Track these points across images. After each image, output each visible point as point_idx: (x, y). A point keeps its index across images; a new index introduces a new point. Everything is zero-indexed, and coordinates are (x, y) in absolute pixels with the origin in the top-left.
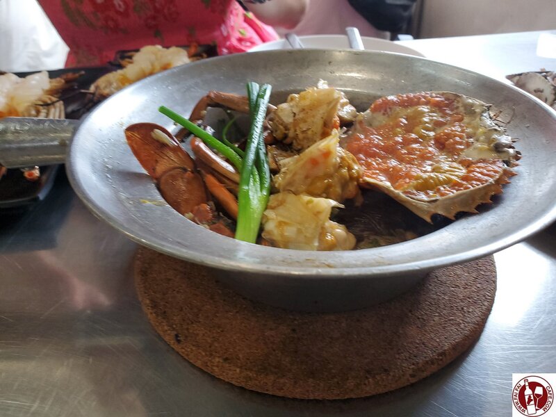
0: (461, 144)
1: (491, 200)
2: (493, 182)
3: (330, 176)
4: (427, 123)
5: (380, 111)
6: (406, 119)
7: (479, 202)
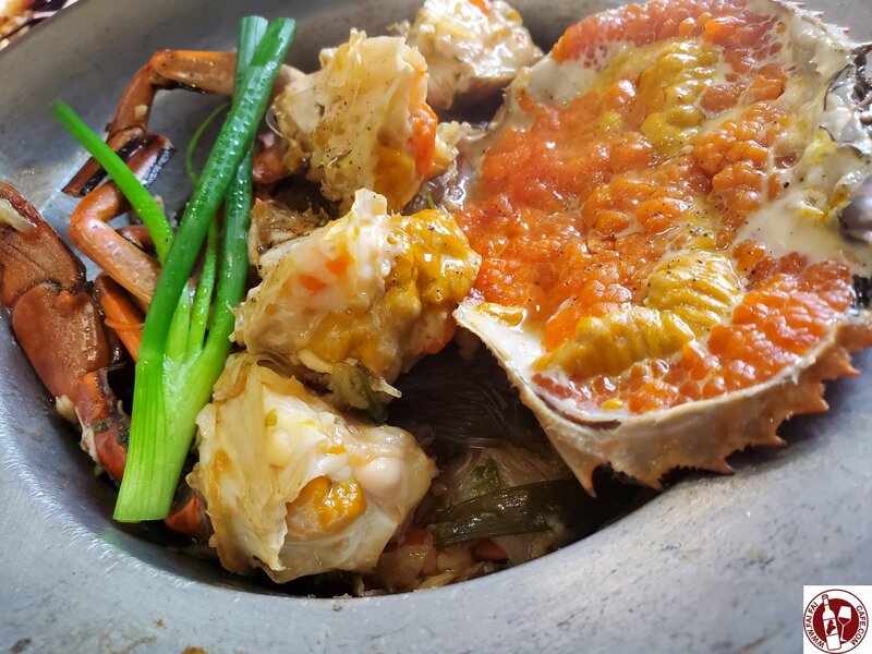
0: (754, 184)
1: (779, 433)
2: (795, 379)
3: (363, 313)
4: (681, 101)
5: (577, 57)
6: (637, 84)
7: (739, 442)
